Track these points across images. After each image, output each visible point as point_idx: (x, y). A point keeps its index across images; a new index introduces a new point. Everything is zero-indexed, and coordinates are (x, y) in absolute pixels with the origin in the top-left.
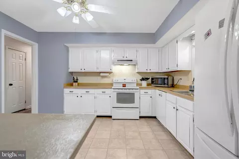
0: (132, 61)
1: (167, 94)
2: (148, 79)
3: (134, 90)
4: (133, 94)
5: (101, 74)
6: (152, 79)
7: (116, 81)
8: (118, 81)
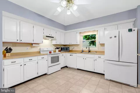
0: (53, 37)
1: (77, 54)
2: (59, 48)
3: (59, 54)
4: (58, 57)
5: (34, 45)
6: (61, 48)
7: (43, 50)
8: (44, 50)
